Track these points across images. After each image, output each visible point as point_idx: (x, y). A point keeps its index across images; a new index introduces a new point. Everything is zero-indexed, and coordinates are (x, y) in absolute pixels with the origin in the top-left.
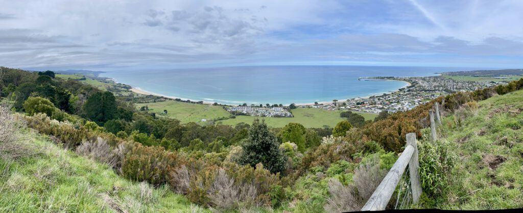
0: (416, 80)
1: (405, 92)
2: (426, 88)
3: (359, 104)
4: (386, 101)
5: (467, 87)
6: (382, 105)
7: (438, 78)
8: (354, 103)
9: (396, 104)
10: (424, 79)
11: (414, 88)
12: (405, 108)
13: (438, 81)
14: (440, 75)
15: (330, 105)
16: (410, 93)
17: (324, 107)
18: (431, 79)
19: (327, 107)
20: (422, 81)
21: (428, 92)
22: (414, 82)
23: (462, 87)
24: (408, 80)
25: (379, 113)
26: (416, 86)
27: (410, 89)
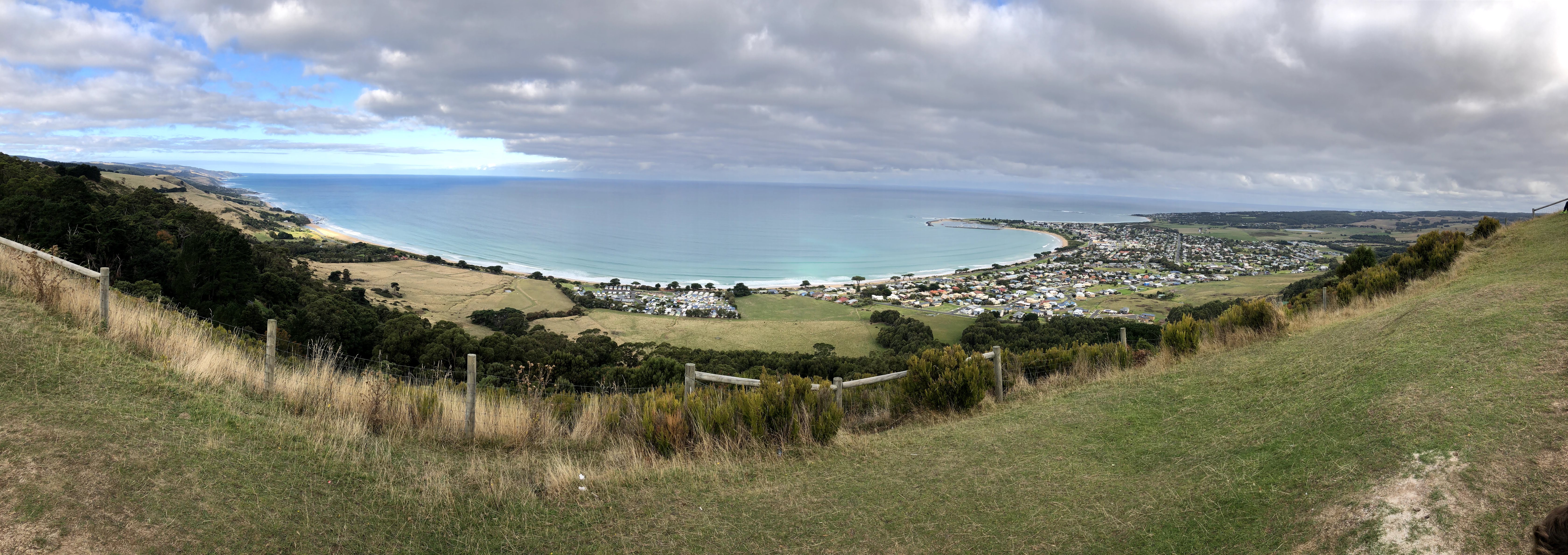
0: (1083, 232)
2: (1109, 253)
3: (923, 288)
4: (999, 283)
5: (1218, 254)
6: (986, 294)
7: (1141, 229)
8: (910, 287)
9: (1025, 292)
10: (1104, 229)
11: (1076, 251)
12: (1047, 305)
13: (1141, 237)
14: (1149, 220)
15: (843, 291)
16: (1063, 267)
17: (826, 295)
18: (1122, 230)
19: (834, 295)
20: (1100, 234)
21: (1112, 264)
22: (1078, 238)
23: (1206, 254)
24: (1061, 230)
25: (975, 313)
26: (1081, 247)
27: (1064, 254)
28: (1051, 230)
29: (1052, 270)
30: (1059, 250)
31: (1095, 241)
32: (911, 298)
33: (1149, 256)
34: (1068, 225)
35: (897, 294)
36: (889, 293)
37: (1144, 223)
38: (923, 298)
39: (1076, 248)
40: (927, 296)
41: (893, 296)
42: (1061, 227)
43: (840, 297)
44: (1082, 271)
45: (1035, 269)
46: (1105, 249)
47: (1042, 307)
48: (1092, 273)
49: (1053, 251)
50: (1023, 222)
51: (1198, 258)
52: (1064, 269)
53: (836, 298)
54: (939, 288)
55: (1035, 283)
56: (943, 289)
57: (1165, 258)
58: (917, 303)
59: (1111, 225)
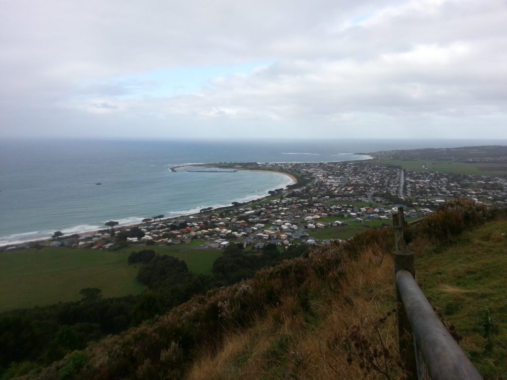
0: (310, 171)
1: (282, 198)
2: (334, 188)
3: (173, 227)
4: (240, 219)
5: (444, 189)
6: (229, 229)
7: (364, 166)
8: (162, 227)
9: (263, 225)
10: (329, 167)
11: (304, 188)
12: (283, 236)
13: (364, 173)
14: (371, 158)
15: (98, 236)
16: (294, 202)
17: (81, 243)
18: (346, 168)
19: (90, 242)
20: (325, 172)
21: (337, 198)
22: (306, 176)
23: (431, 188)
24: (290, 170)
25: (222, 247)
26: (309, 185)
27: (295, 190)
28: (281, 170)
29: (285, 205)
30: (290, 187)
31: (322, 178)
32: (164, 237)
33: (372, 190)
34: (296, 165)
35: (150, 235)
36: (143, 235)
37: (366, 160)
38: (173, 236)
39: (304, 185)
40: (178, 234)
41: (147, 237)
42: (290, 167)
43: (96, 243)
44: (311, 205)
45: (270, 204)
46: (330, 185)
47: (278, 238)
48: (320, 206)
49: (285, 188)
50: (256, 164)
51: (422, 192)
52: (295, 203)
53: (92, 245)
54: (188, 226)
55: (270, 217)
56: (191, 227)
57: (388, 193)
58: (170, 241)
59: (335, 164)
